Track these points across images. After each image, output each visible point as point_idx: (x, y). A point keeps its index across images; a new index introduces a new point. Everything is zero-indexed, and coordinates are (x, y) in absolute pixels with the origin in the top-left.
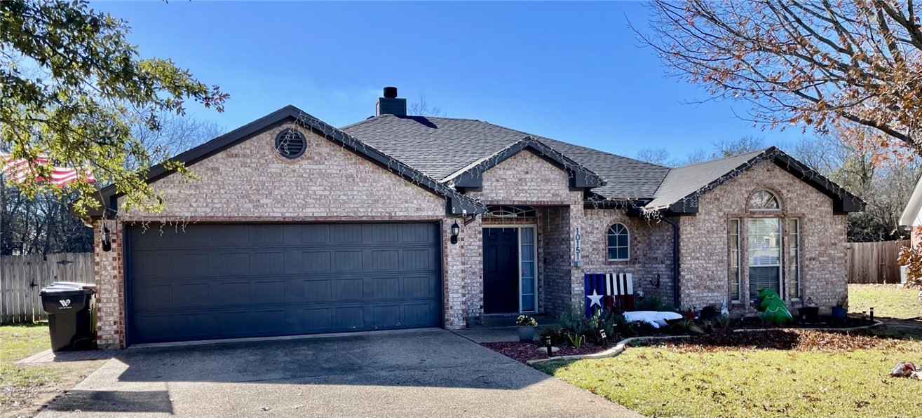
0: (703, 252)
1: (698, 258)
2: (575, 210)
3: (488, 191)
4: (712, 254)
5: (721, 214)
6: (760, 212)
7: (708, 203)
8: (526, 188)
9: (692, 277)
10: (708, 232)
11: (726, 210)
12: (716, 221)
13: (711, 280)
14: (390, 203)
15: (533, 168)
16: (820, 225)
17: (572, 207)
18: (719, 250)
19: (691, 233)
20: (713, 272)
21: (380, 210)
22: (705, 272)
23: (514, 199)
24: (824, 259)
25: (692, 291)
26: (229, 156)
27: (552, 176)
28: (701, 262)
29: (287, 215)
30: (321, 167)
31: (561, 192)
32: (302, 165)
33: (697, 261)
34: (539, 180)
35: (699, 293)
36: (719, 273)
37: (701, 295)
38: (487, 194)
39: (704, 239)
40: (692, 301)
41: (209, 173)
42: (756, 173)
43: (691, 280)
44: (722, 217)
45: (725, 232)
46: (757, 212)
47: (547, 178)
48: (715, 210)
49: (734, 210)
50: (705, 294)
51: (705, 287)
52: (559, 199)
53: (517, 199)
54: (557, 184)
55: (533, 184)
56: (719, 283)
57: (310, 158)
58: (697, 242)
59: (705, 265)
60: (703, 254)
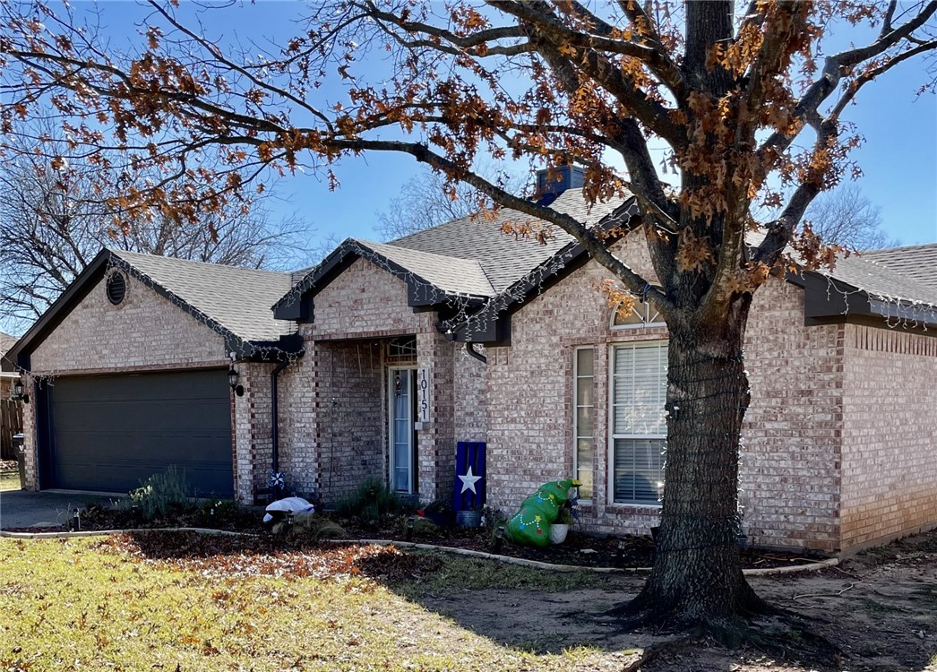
0: (521, 409)
1: (513, 421)
2: (422, 342)
3: (321, 322)
4: (538, 414)
5: (555, 339)
6: (627, 330)
7: (532, 320)
8: (362, 313)
9: (505, 453)
10: (532, 373)
11: (564, 331)
12: (546, 352)
13: (536, 459)
14: (188, 348)
15: (370, 283)
16: (770, 350)
17: (418, 337)
18: (550, 407)
19: (503, 377)
20: (539, 446)
21: (181, 356)
22: (526, 444)
23: (349, 331)
24: (776, 425)
25: (503, 477)
27: (393, 292)
28: (519, 426)
31: (404, 316)
33: (512, 426)
34: (378, 300)
35: (515, 481)
36: (551, 447)
37: (517, 485)
38: (320, 325)
39: (525, 387)
40: (503, 494)
43: (503, 457)
44: (557, 345)
45: (562, 372)
46: (621, 331)
47: (387, 295)
48: (543, 333)
49: (579, 330)
50: (525, 484)
51: (525, 471)
52: (401, 327)
53: (353, 330)
54: (399, 303)
55: (371, 306)
56: (550, 466)
57: (131, 302)
58: (513, 393)
59: (526, 432)
60: (523, 413)
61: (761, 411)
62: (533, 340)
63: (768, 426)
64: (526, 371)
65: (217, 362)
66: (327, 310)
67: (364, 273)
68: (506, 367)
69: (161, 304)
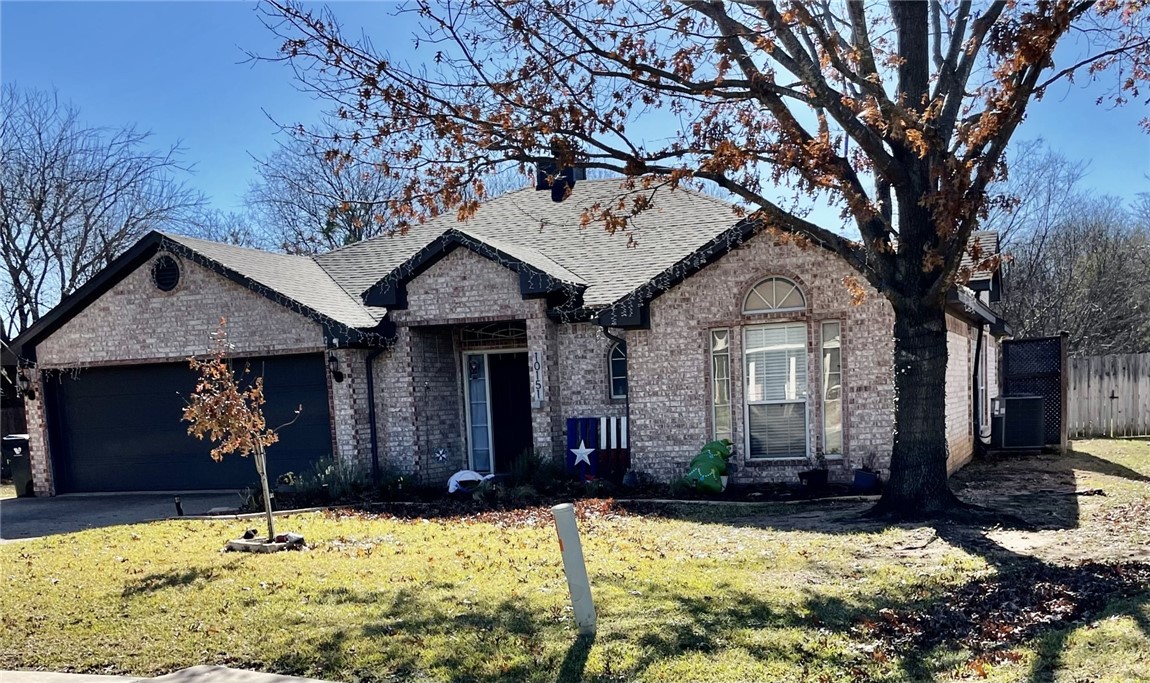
0: (664, 384)
1: (655, 394)
2: (532, 326)
3: (415, 308)
4: (679, 387)
5: (693, 323)
6: (760, 315)
7: (670, 307)
8: (464, 299)
9: (648, 422)
10: (672, 352)
11: (701, 316)
12: (685, 334)
13: (679, 426)
14: (268, 335)
15: (472, 271)
16: (880, 329)
17: (528, 322)
18: (690, 380)
19: (643, 356)
20: (680, 414)
21: (258, 344)
22: (668, 414)
23: (449, 317)
25: (647, 444)
26: (117, 294)
27: (498, 280)
28: (661, 399)
29: (171, 355)
30: (198, 297)
31: (512, 302)
32: (180, 298)
33: (654, 399)
34: (481, 287)
35: (659, 446)
36: (692, 415)
37: (661, 450)
38: (415, 311)
39: (666, 364)
40: (647, 458)
41: (102, 314)
42: (754, 252)
43: (646, 426)
44: (694, 328)
45: (701, 351)
46: (754, 315)
47: (492, 283)
48: (682, 317)
49: (715, 315)
50: (669, 448)
51: (668, 438)
52: (509, 313)
53: (454, 316)
54: (506, 291)
55: (473, 293)
56: (692, 431)
57: (186, 288)
58: (654, 369)
59: (668, 404)
60: (664, 387)
61: (873, 377)
62: (672, 323)
63: (880, 388)
64: (666, 350)
65: (308, 349)
66: (423, 297)
67: (464, 261)
68: (646, 348)
69: (229, 290)
